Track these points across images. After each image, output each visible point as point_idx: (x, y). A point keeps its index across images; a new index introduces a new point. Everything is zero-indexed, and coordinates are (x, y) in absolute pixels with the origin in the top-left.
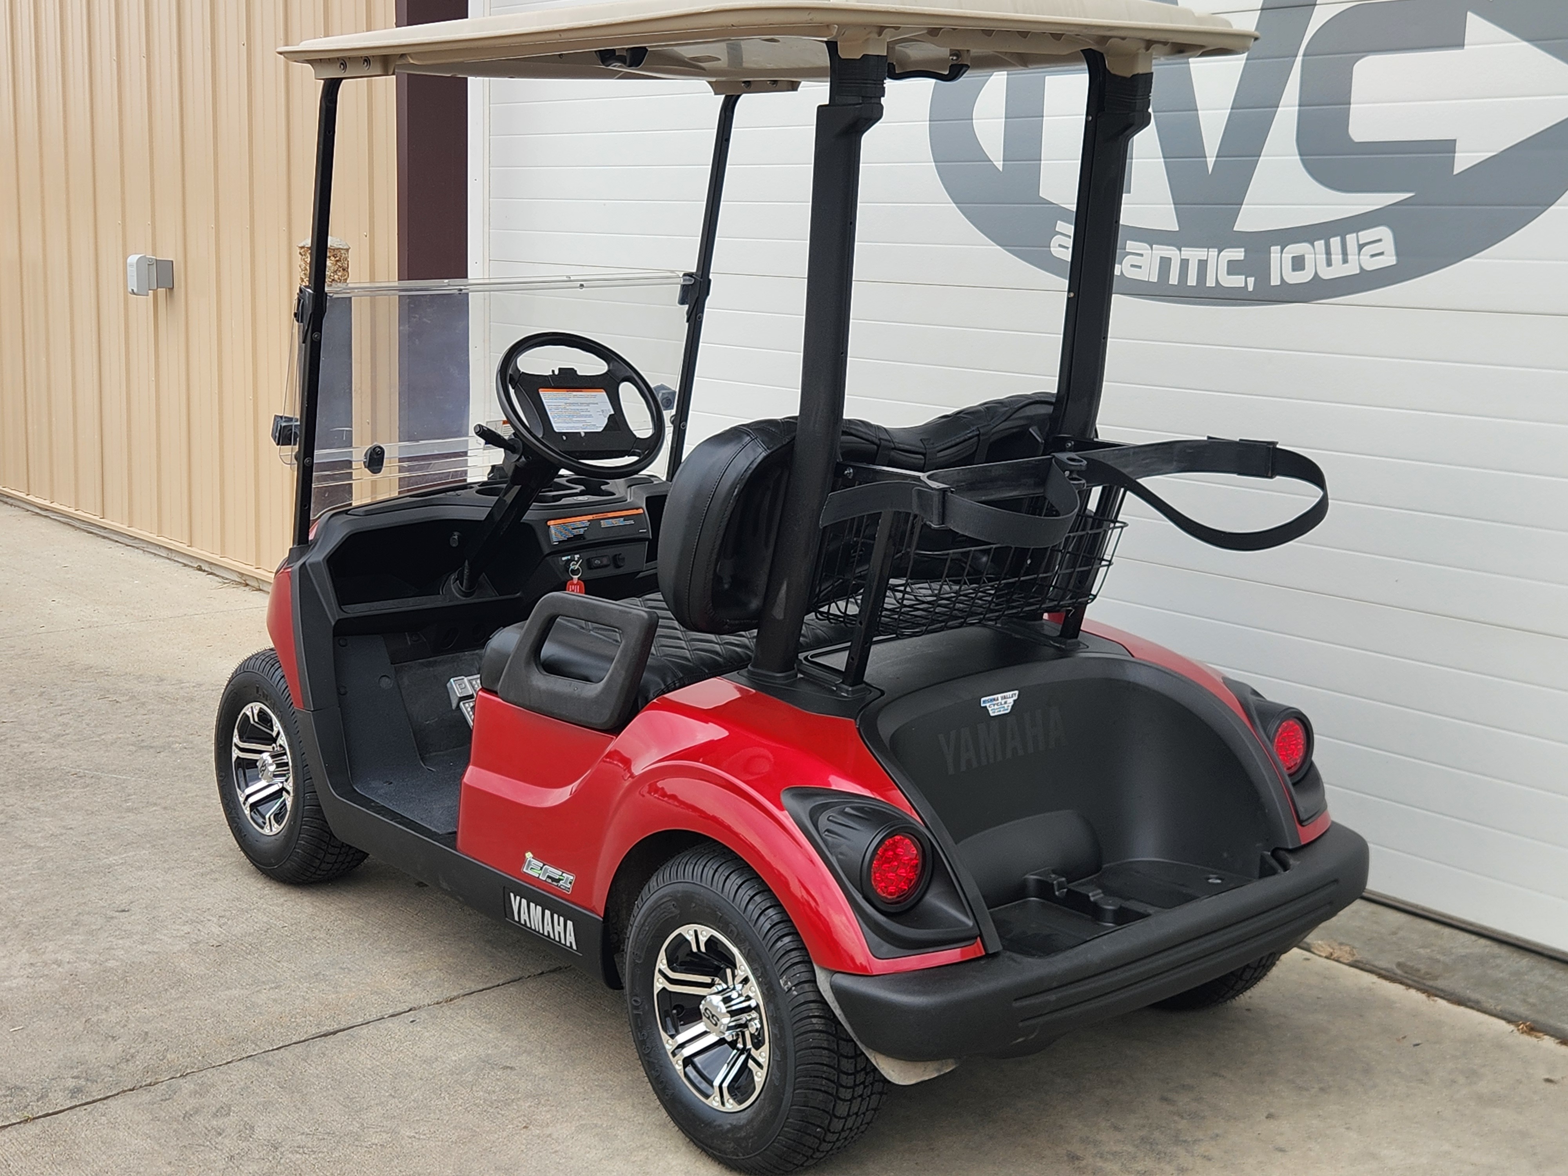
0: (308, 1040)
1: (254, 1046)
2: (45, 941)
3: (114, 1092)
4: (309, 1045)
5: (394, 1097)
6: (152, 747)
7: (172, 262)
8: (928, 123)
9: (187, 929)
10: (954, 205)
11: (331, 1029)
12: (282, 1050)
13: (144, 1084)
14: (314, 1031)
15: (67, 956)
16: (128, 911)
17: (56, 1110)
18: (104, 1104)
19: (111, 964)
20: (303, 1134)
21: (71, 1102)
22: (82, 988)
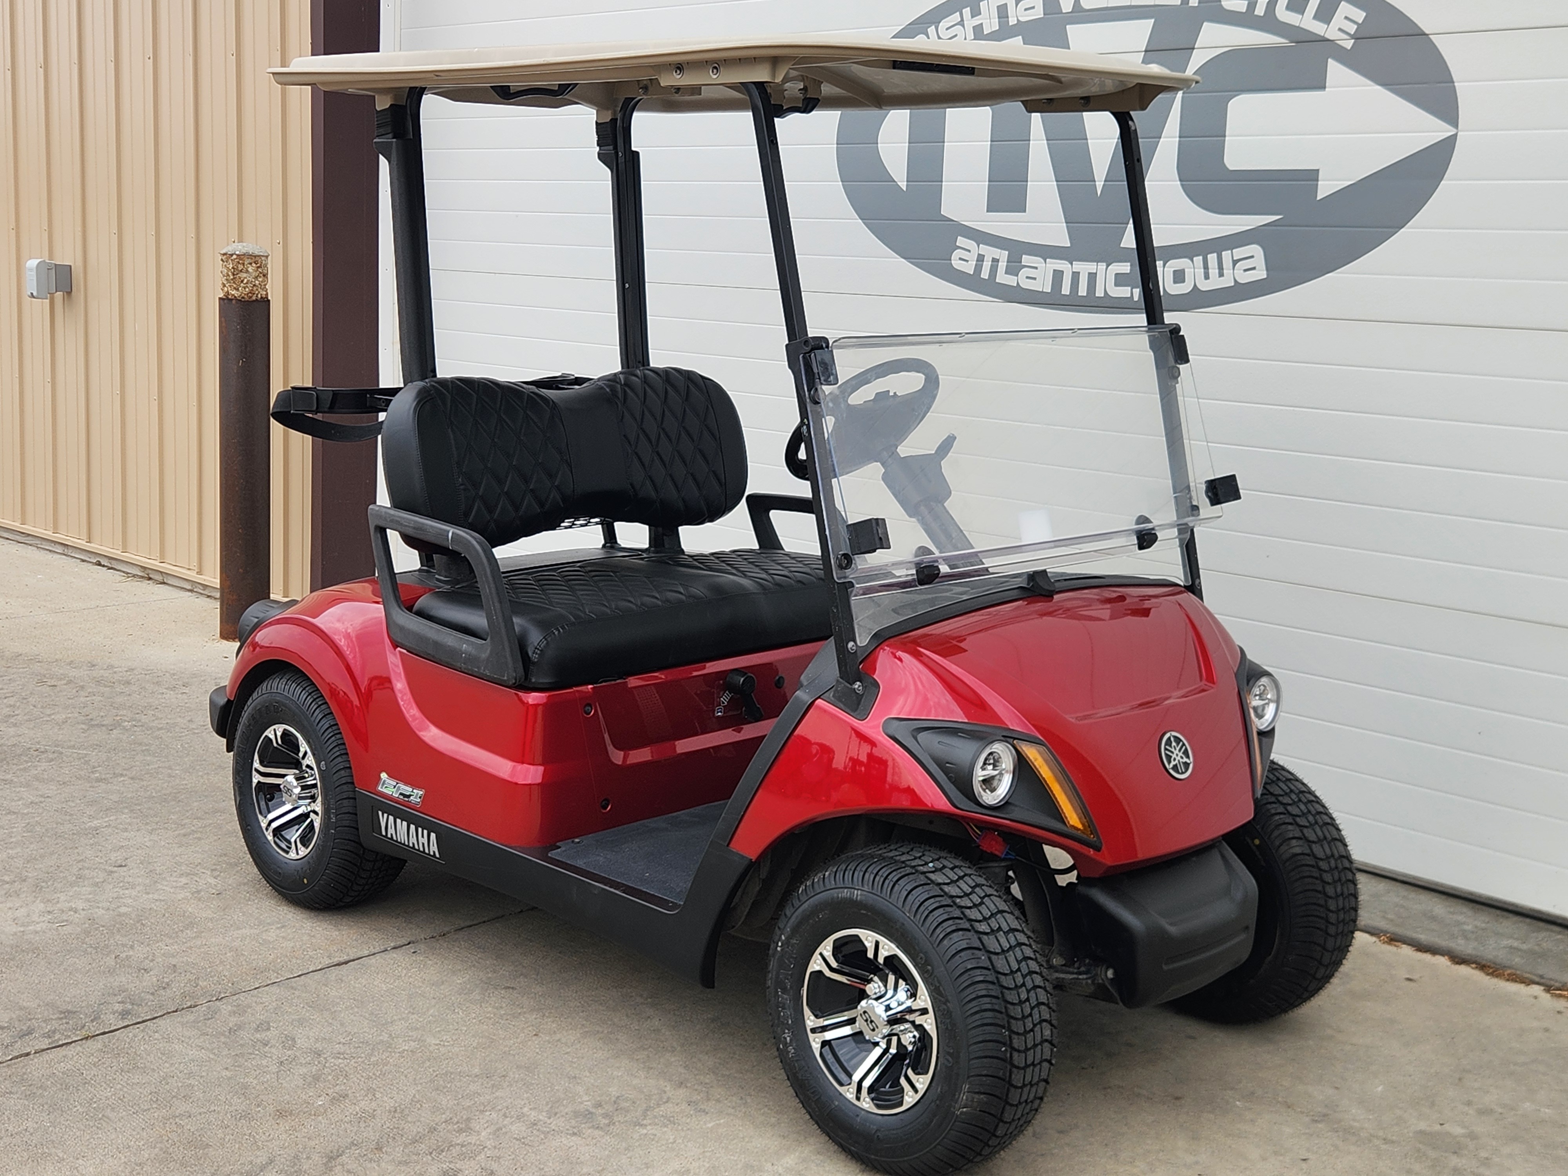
0: (324, 969)
1: (275, 974)
2: (56, 893)
3: (159, 1014)
4: (325, 973)
5: (413, 1014)
6: (103, 726)
7: (70, 266)
8: (835, 146)
9: (184, 880)
10: (860, 221)
11: (342, 960)
12: (302, 977)
13: (185, 1006)
14: (327, 962)
15: (80, 905)
16: (125, 866)
17: (111, 1029)
18: (154, 1024)
19: (123, 910)
20: (340, 1043)
21: (123, 1022)
22: (103, 930)
